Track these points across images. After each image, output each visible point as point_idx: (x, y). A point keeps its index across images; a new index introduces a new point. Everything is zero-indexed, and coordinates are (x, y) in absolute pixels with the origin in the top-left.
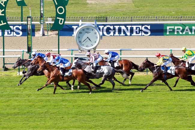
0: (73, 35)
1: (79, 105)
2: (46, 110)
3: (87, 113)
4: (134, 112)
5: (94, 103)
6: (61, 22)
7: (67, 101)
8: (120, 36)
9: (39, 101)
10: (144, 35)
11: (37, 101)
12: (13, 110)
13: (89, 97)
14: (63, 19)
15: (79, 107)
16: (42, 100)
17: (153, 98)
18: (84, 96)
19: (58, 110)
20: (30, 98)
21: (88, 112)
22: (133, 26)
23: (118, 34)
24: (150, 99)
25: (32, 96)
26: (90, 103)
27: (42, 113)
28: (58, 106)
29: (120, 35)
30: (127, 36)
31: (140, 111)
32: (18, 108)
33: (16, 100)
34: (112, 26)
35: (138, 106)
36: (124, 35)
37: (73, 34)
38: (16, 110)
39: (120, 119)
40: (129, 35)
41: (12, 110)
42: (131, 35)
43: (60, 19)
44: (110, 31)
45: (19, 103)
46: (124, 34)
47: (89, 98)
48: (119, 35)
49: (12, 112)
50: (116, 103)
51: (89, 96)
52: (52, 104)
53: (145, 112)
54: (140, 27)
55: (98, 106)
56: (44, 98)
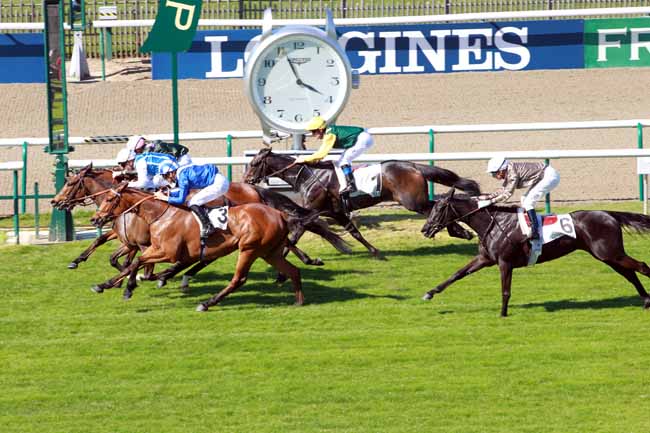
0: (208, 75)
1: (289, 362)
2: (158, 386)
3: (328, 393)
4: (520, 383)
5: (351, 350)
6: (183, 21)
7: (239, 344)
8: (402, 73)
9: (122, 350)
10: (502, 69)
11: (111, 351)
12: (21, 389)
13: (325, 326)
14: (191, 9)
15: (290, 368)
16: (130, 343)
17: (590, 324)
18: (305, 326)
19: (205, 386)
20: (81, 338)
21: (330, 388)
22: (456, 32)
23: (397, 65)
24: (580, 329)
25: (86, 331)
26: (336, 352)
27: (141, 398)
28: (202, 368)
29: (406, 69)
30: (433, 74)
31: (546, 380)
32: (37, 381)
33: (24, 348)
34: (371, 35)
35: (535, 358)
36: (422, 69)
37: (210, 70)
38: (29, 388)
39: (468, 416)
40: (443, 69)
41: (15, 389)
42: (448, 69)
43: (180, 7)
44: (361, 53)
45: (39, 361)
46: (419, 64)
47: (327, 329)
48: (399, 69)
49: (17, 397)
50: (440, 350)
51: (325, 322)
52: (175, 360)
53: (569, 381)
54: (487, 32)
55: (368, 364)
56: (138, 336)
